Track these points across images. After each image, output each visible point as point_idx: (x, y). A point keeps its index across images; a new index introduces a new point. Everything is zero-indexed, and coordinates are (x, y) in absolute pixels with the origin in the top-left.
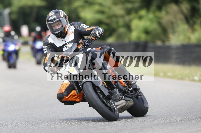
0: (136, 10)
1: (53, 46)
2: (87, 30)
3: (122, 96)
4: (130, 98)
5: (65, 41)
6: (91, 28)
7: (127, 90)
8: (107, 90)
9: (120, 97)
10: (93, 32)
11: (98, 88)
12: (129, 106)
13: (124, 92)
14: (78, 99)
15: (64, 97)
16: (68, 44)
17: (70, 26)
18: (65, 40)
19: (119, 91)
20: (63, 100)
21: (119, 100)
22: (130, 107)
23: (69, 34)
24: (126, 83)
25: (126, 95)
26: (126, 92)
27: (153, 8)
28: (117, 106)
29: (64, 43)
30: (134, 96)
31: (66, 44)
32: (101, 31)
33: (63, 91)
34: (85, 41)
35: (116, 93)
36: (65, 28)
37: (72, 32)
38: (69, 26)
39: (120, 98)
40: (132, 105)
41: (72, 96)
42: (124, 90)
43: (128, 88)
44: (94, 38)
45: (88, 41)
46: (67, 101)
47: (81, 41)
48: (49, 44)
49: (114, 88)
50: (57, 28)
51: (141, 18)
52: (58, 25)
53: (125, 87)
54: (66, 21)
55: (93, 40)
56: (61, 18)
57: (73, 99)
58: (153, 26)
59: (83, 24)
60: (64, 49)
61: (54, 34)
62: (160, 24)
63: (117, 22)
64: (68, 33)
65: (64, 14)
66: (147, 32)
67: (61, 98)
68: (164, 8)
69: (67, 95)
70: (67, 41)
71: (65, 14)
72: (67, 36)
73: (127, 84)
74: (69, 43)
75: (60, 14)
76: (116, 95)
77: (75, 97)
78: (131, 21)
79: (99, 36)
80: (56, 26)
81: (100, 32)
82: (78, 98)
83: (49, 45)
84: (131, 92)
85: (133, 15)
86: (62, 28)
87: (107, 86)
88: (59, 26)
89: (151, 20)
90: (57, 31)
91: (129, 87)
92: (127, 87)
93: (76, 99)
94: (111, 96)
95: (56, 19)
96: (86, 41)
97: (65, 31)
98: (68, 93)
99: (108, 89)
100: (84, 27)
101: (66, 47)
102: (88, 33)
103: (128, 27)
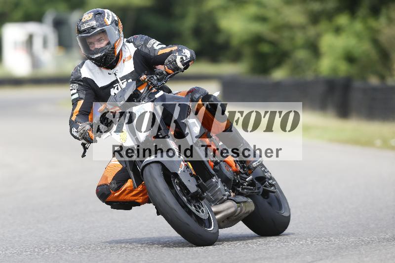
0: (330, 16)
1: (90, 85)
2: (161, 52)
3: (230, 192)
4: (247, 196)
5: (116, 75)
6: (168, 50)
7: (241, 179)
8: (193, 180)
9: (224, 195)
10: (170, 58)
11: (176, 175)
12: (244, 214)
13: (233, 185)
14: (142, 198)
15: (110, 194)
16: (121, 82)
17: (127, 43)
18: (115, 73)
19: (222, 182)
20: (109, 199)
21: (222, 201)
22: (247, 215)
23: (124, 61)
24: (240, 166)
25: (239, 190)
26: (239, 185)
27: (363, 11)
28: (216, 213)
29: (113, 79)
30: (256, 192)
31: (116, 81)
32: (186, 56)
33: (110, 180)
34: (152, 77)
35: (217, 186)
36: (114, 48)
37: (131, 57)
38: (124, 45)
39: (225, 197)
40: (251, 211)
41: (126, 192)
42: (235, 180)
43: (244, 176)
44: (171, 71)
45: (158, 76)
46: (118, 202)
47: (144, 77)
48: (81, 81)
49: (212, 176)
50: (98, 46)
51: (338, 30)
52: (99, 40)
53: (237, 173)
54: (117, 32)
55: (168, 74)
56: (106, 25)
57: (129, 197)
58: (363, 48)
59: (153, 41)
60: (113, 91)
61: (91, 59)
62: (376, 42)
63: (292, 39)
64: (123, 59)
65: (113, 17)
66: (350, 58)
67: (103, 194)
68: (384, 11)
69: (117, 190)
70: (119, 76)
71: (116, 19)
72: (120, 64)
73: (243, 167)
74: (122, 79)
75: (106, 18)
76: (217, 191)
77: (134, 193)
78: (319, 36)
79: (182, 67)
80: (96, 43)
81: (184, 58)
82: (141, 195)
83: (82, 84)
84: (252, 183)
85: (323, 25)
86: (108, 47)
87: (194, 173)
88: (102, 42)
89: (358, 36)
90: (97, 54)
91: (246, 174)
92: (243, 174)
93: (136, 198)
94: (203, 192)
95: (95, 28)
96: (155, 78)
97: (114, 53)
98: (119, 184)
99: (197, 179)
100: (155, 46)
101: (116, 87)
102: (161, 59)
103: (314, 49)
